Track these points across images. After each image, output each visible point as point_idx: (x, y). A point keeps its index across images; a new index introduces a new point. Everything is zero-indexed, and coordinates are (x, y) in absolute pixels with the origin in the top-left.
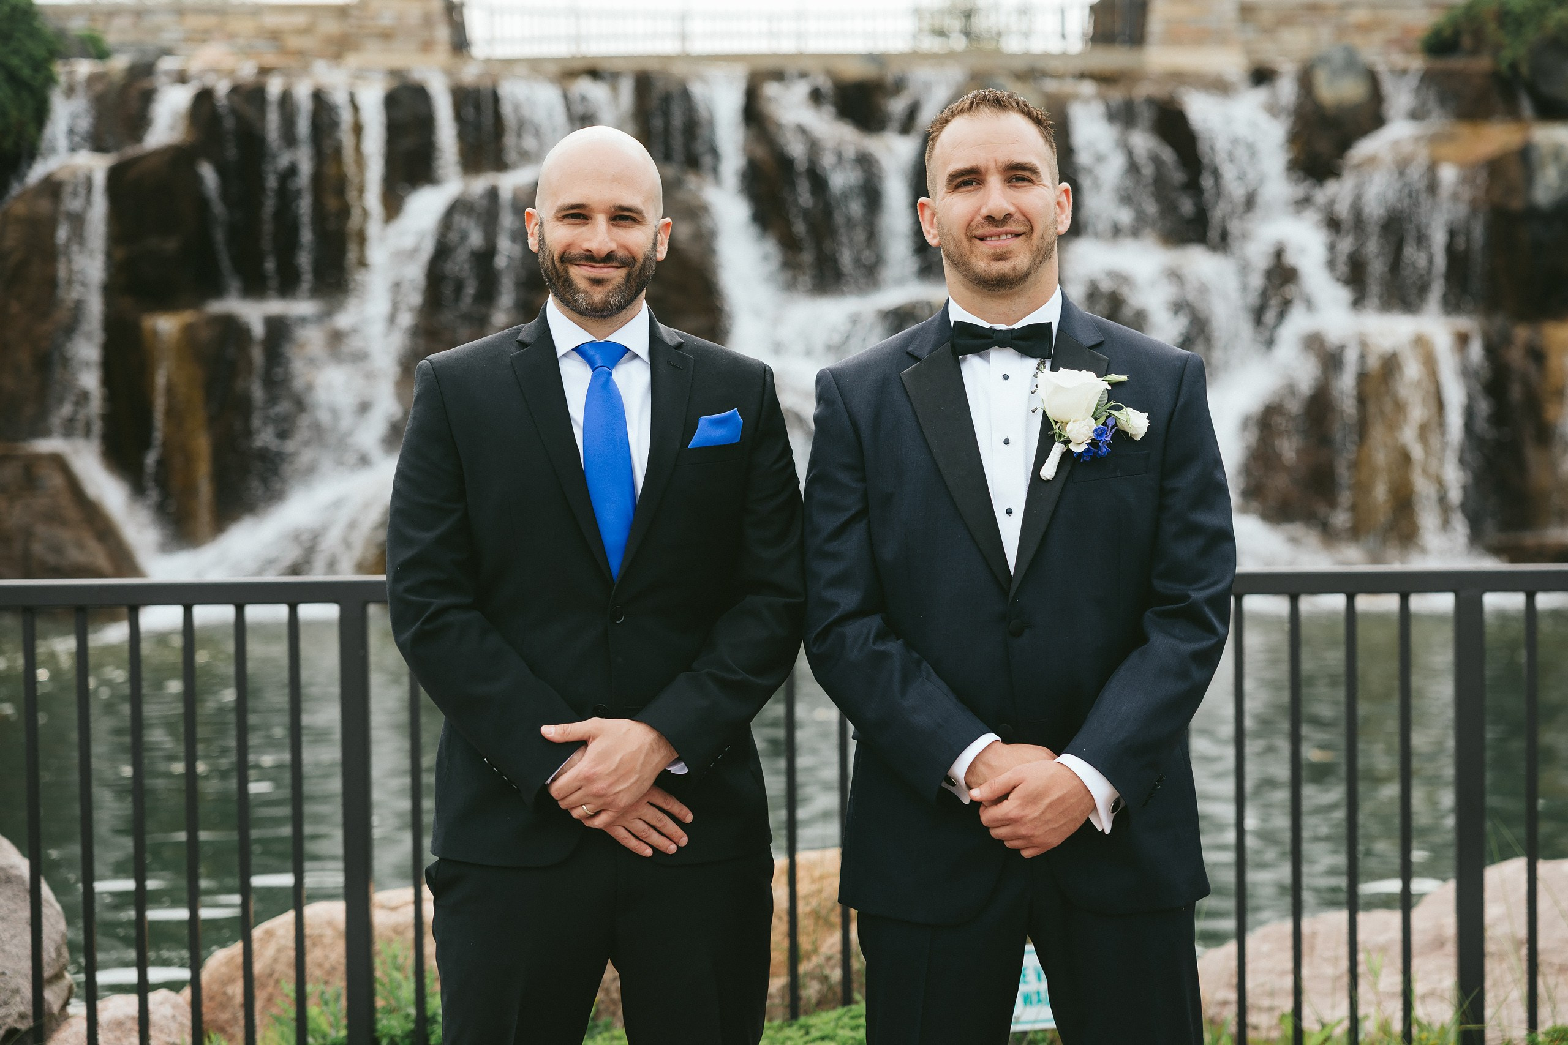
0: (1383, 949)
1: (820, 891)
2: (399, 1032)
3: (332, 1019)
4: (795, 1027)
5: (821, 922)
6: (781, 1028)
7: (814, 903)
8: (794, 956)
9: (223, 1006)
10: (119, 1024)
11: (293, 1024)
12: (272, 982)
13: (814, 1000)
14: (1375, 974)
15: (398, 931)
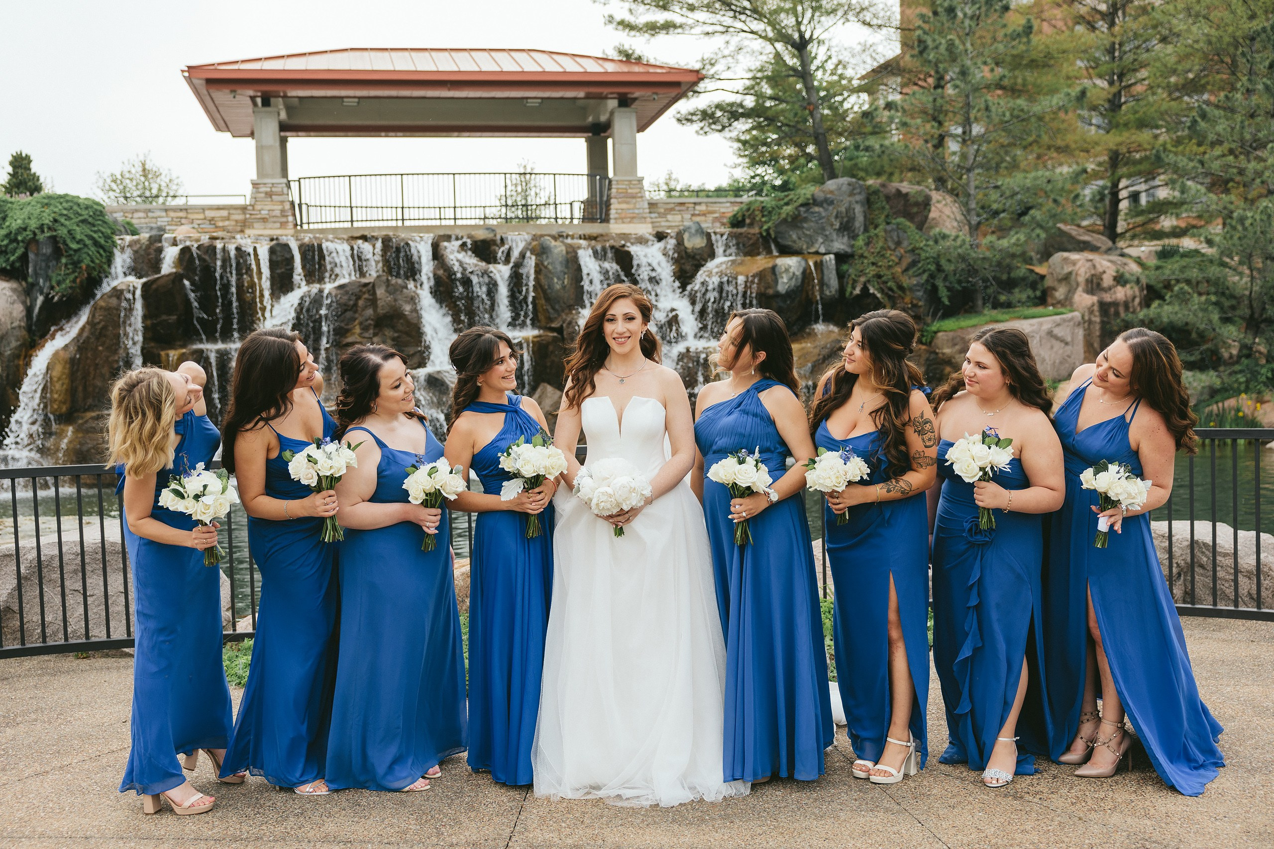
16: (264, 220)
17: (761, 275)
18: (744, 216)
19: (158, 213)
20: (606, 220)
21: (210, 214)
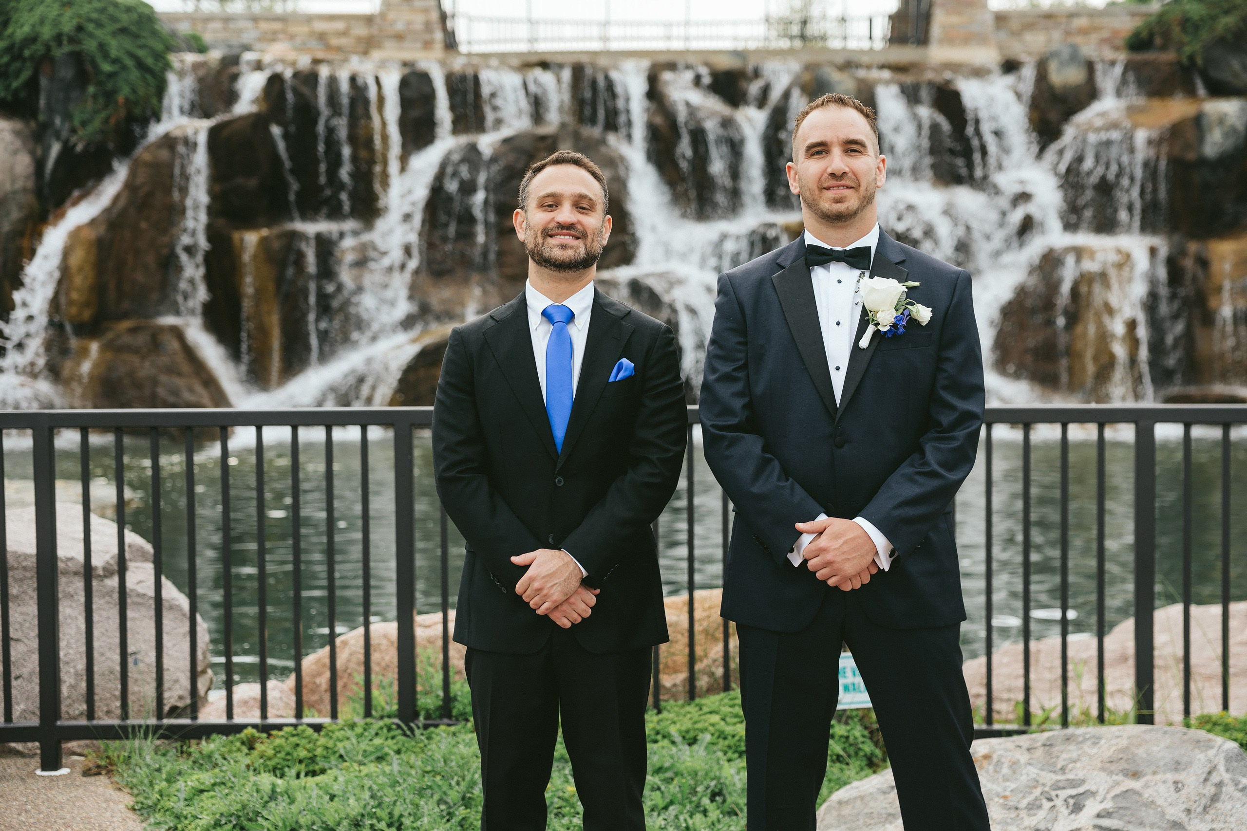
0: (1085, 662)
1: (709, 617)
2: (432, 707)
3: (388, 699)
4: (693, 705)
5: (709, 637)
6: (683, 706)
7: (705, 624)
8: (692, 659)
9: (313, 691)
10: (245, 703)
11: (363, 702)
12: (346, 675)
13: (704, 688)
14: (1079, 677)
15: (430, 641)
16: (399, 37)
17: (1175, 132)
18: (1151, 35)
19: (242, 24)
20: (923, 40)
21: (319, 26)
